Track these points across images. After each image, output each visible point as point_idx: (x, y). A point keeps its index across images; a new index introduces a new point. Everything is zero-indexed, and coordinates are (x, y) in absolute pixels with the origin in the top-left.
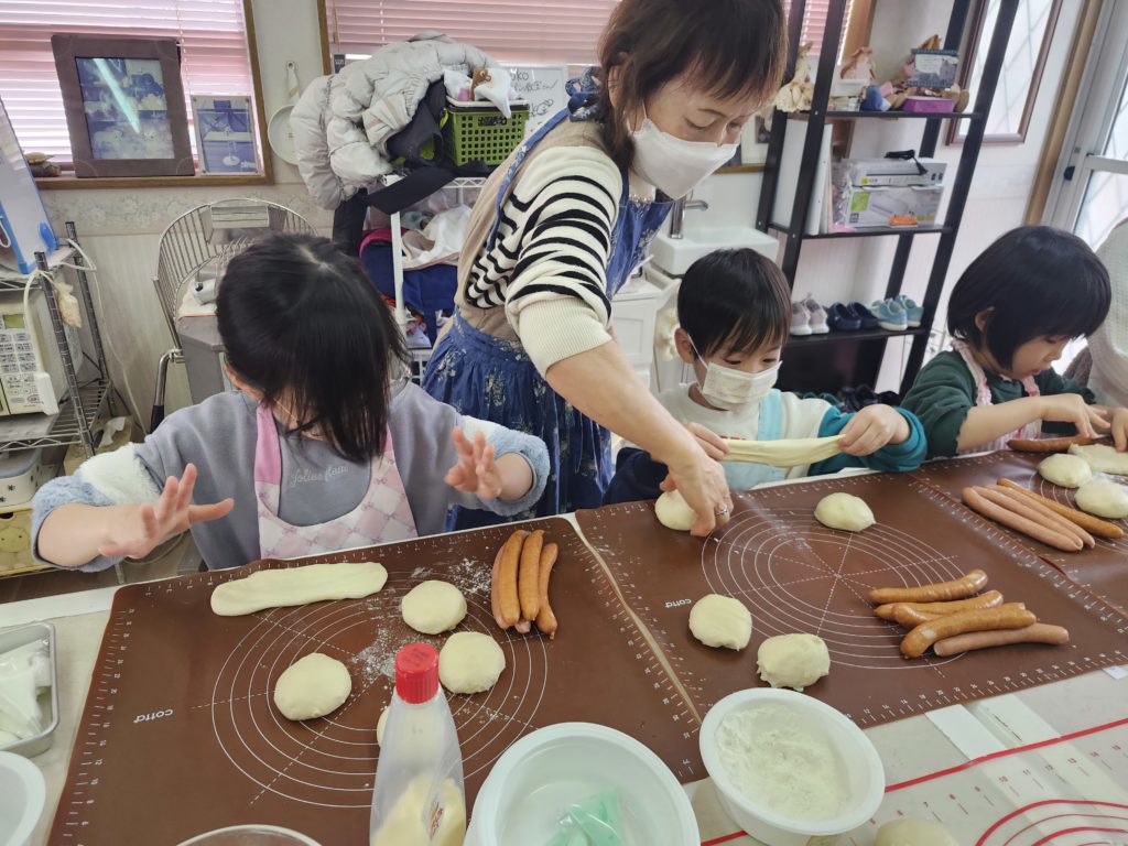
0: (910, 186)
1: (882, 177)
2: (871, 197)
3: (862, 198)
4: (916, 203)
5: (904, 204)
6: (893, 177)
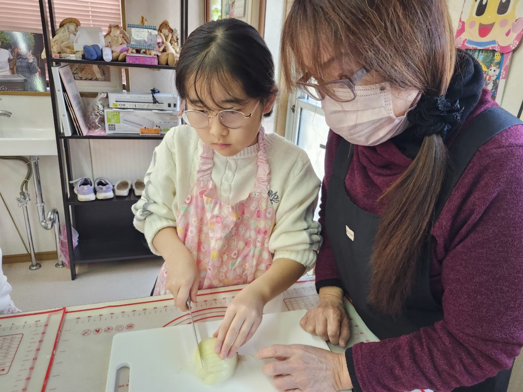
1: (129, 103)
2: (121, 115)
3: (114, 115)
4: (159, 121)
5: (150, 121)
6: (137, 104)
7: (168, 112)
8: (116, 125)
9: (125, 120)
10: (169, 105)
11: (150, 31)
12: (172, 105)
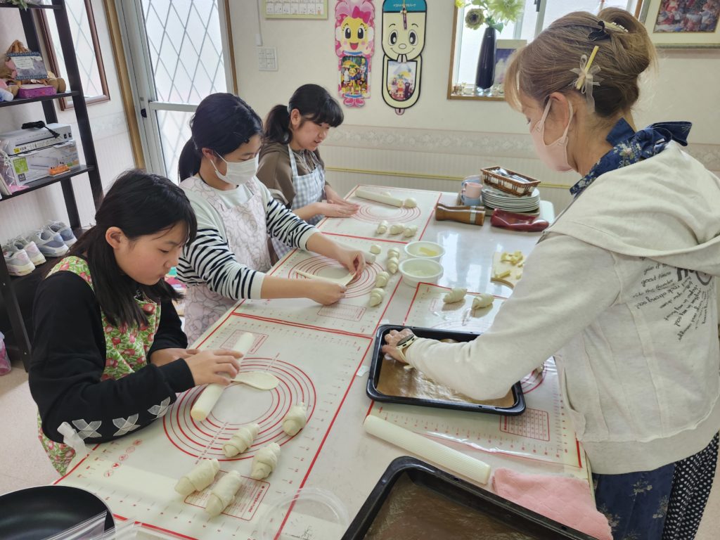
0: (51, 146)
1: (29, 145)
2: (27, 160)
3: (21, 162)
4: (61, 156)
5: (54, 159)
6: (37, 143)
7: (67, 144)
8: (25, 173)
9: (32, 165)
10: (65, 135)
11: (33, 57)
12: (68, 136)
